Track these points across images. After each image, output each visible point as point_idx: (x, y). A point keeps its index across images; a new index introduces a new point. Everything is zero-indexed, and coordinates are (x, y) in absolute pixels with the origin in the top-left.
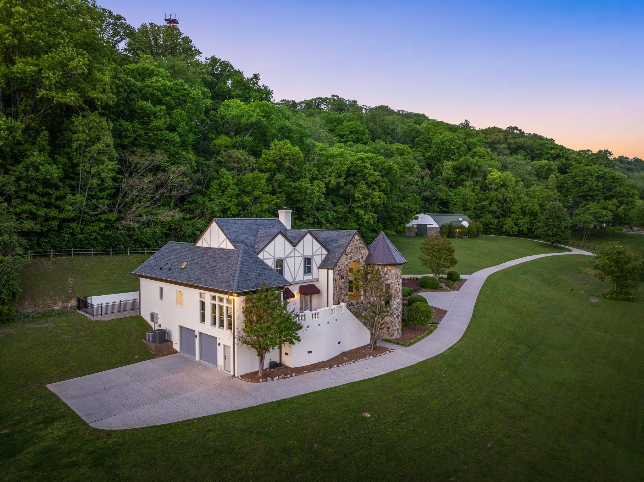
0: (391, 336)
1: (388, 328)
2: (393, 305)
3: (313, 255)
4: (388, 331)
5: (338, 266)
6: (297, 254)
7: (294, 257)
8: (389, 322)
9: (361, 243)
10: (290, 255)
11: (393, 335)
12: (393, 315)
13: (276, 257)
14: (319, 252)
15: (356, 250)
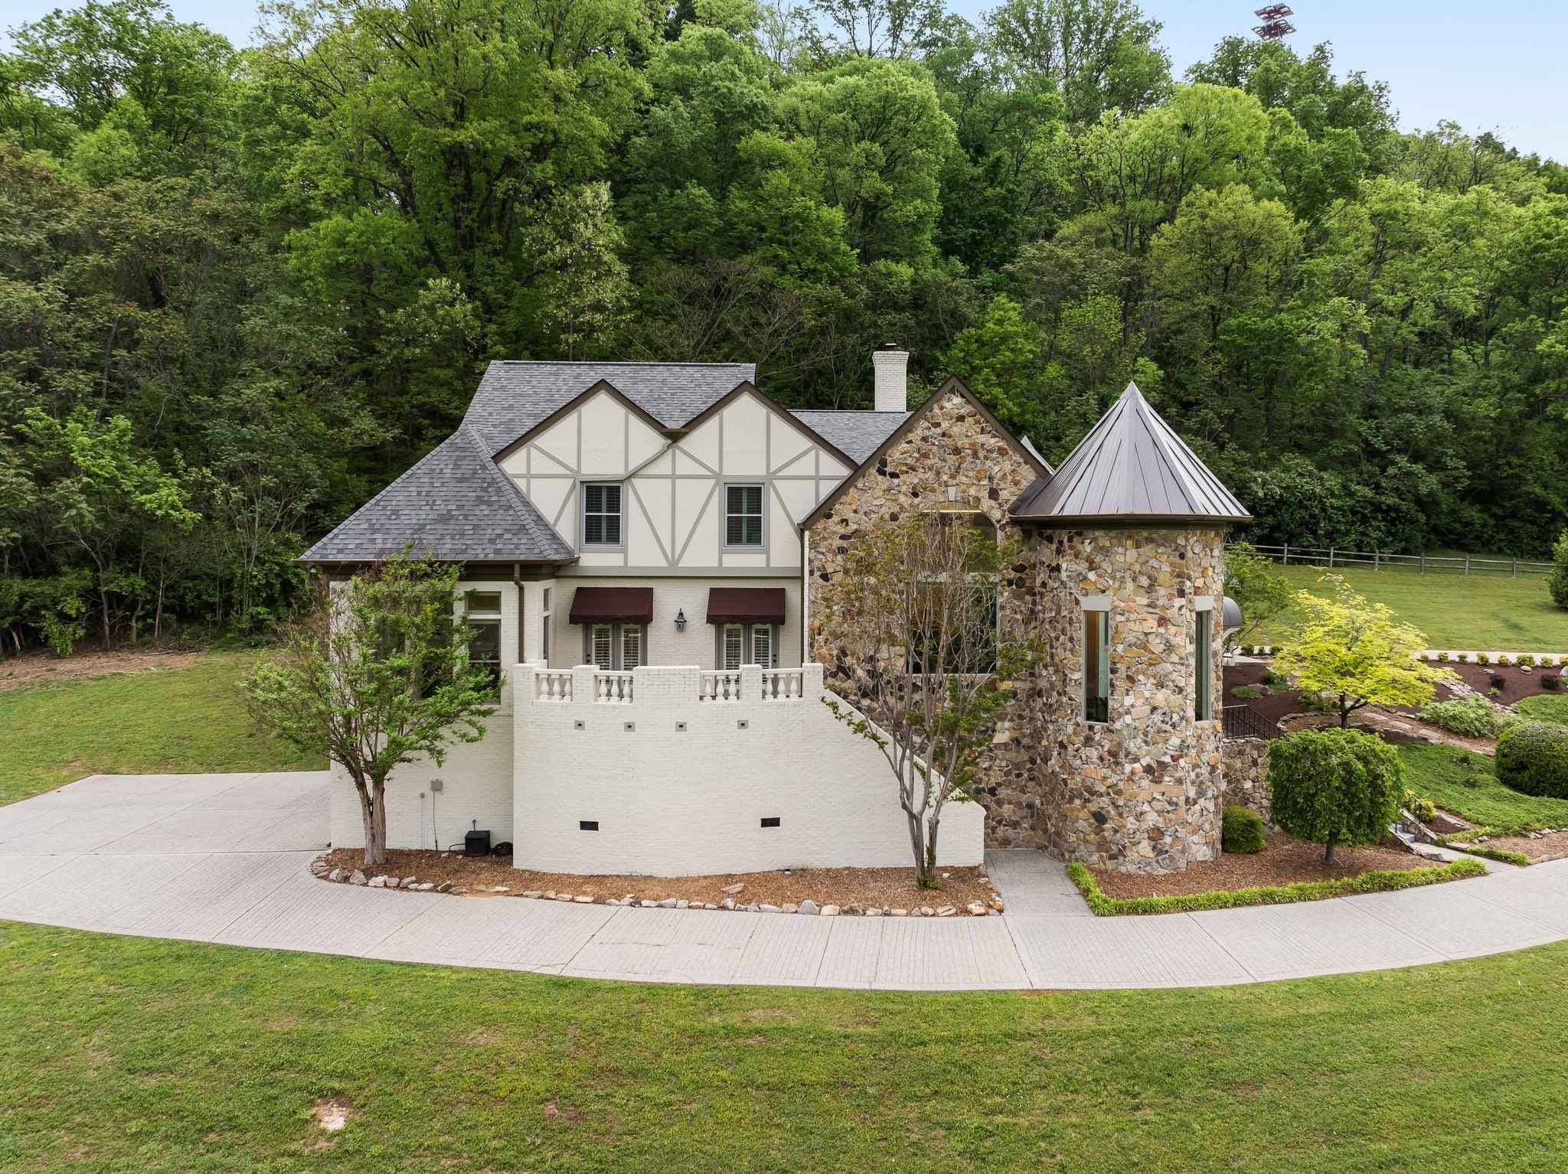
0: (1112, 857)
1: (1100, 818)
2: (1120, 715)
3: (773, 476)
4: (1099, 831)
5: (836, 519)
6: (684, 466)
7: (674, 477)
8: (1103, 789)
9: (983, 431)
10: (652, 470)
11: (1121, 852)
12: (1122, 758)
13: (583, 472)
14: (806, 466)
15: (952, 459)
